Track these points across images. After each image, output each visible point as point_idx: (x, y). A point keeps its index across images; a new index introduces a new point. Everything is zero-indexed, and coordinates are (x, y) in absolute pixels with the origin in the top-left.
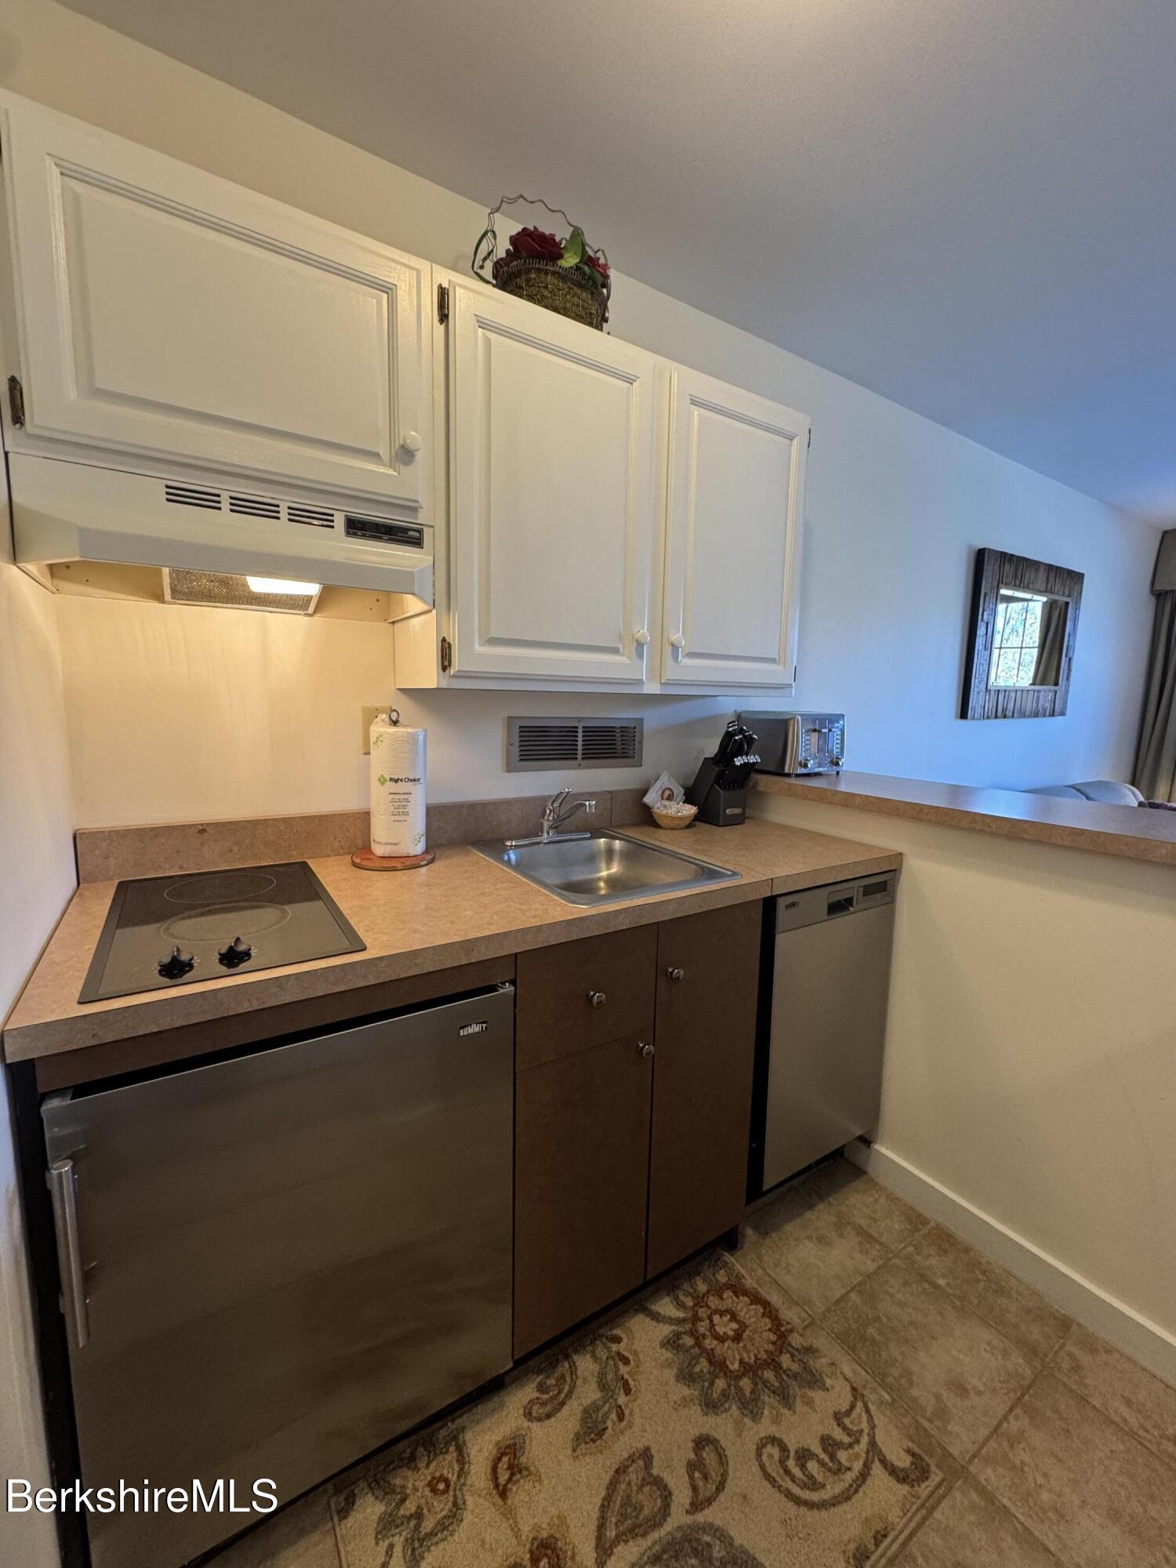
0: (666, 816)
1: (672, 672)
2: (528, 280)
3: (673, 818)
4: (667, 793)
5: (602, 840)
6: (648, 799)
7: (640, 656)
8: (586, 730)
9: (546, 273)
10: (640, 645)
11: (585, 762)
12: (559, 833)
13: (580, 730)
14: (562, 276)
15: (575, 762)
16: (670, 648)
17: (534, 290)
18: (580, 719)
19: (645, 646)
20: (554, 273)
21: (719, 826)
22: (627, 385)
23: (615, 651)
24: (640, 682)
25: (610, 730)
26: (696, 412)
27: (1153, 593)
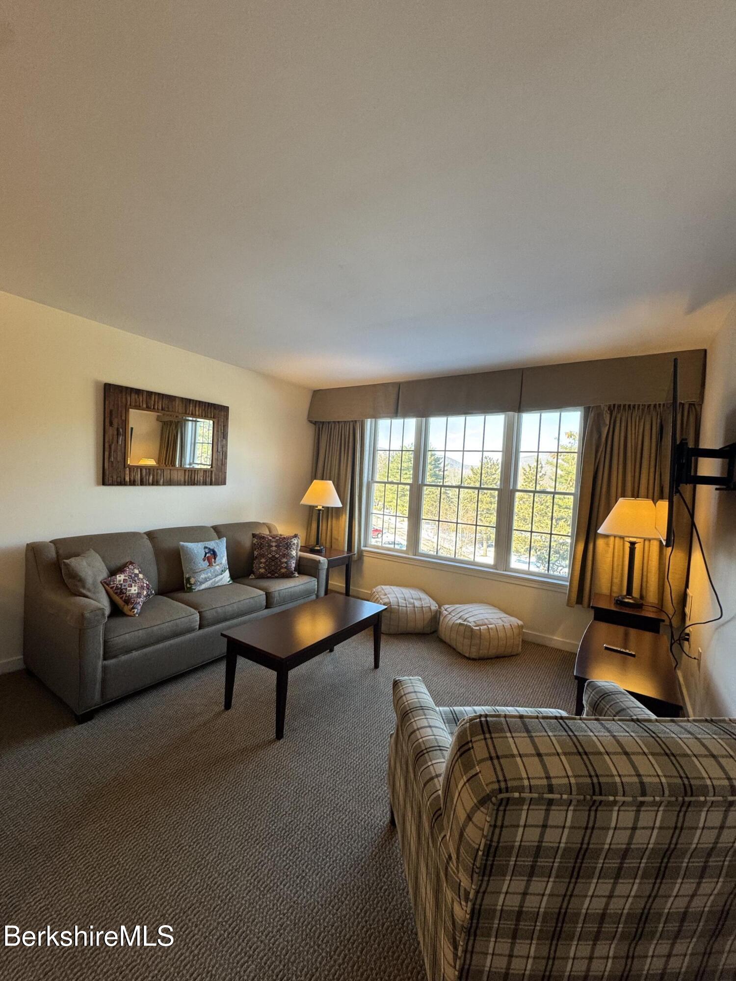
27: (311, 422)
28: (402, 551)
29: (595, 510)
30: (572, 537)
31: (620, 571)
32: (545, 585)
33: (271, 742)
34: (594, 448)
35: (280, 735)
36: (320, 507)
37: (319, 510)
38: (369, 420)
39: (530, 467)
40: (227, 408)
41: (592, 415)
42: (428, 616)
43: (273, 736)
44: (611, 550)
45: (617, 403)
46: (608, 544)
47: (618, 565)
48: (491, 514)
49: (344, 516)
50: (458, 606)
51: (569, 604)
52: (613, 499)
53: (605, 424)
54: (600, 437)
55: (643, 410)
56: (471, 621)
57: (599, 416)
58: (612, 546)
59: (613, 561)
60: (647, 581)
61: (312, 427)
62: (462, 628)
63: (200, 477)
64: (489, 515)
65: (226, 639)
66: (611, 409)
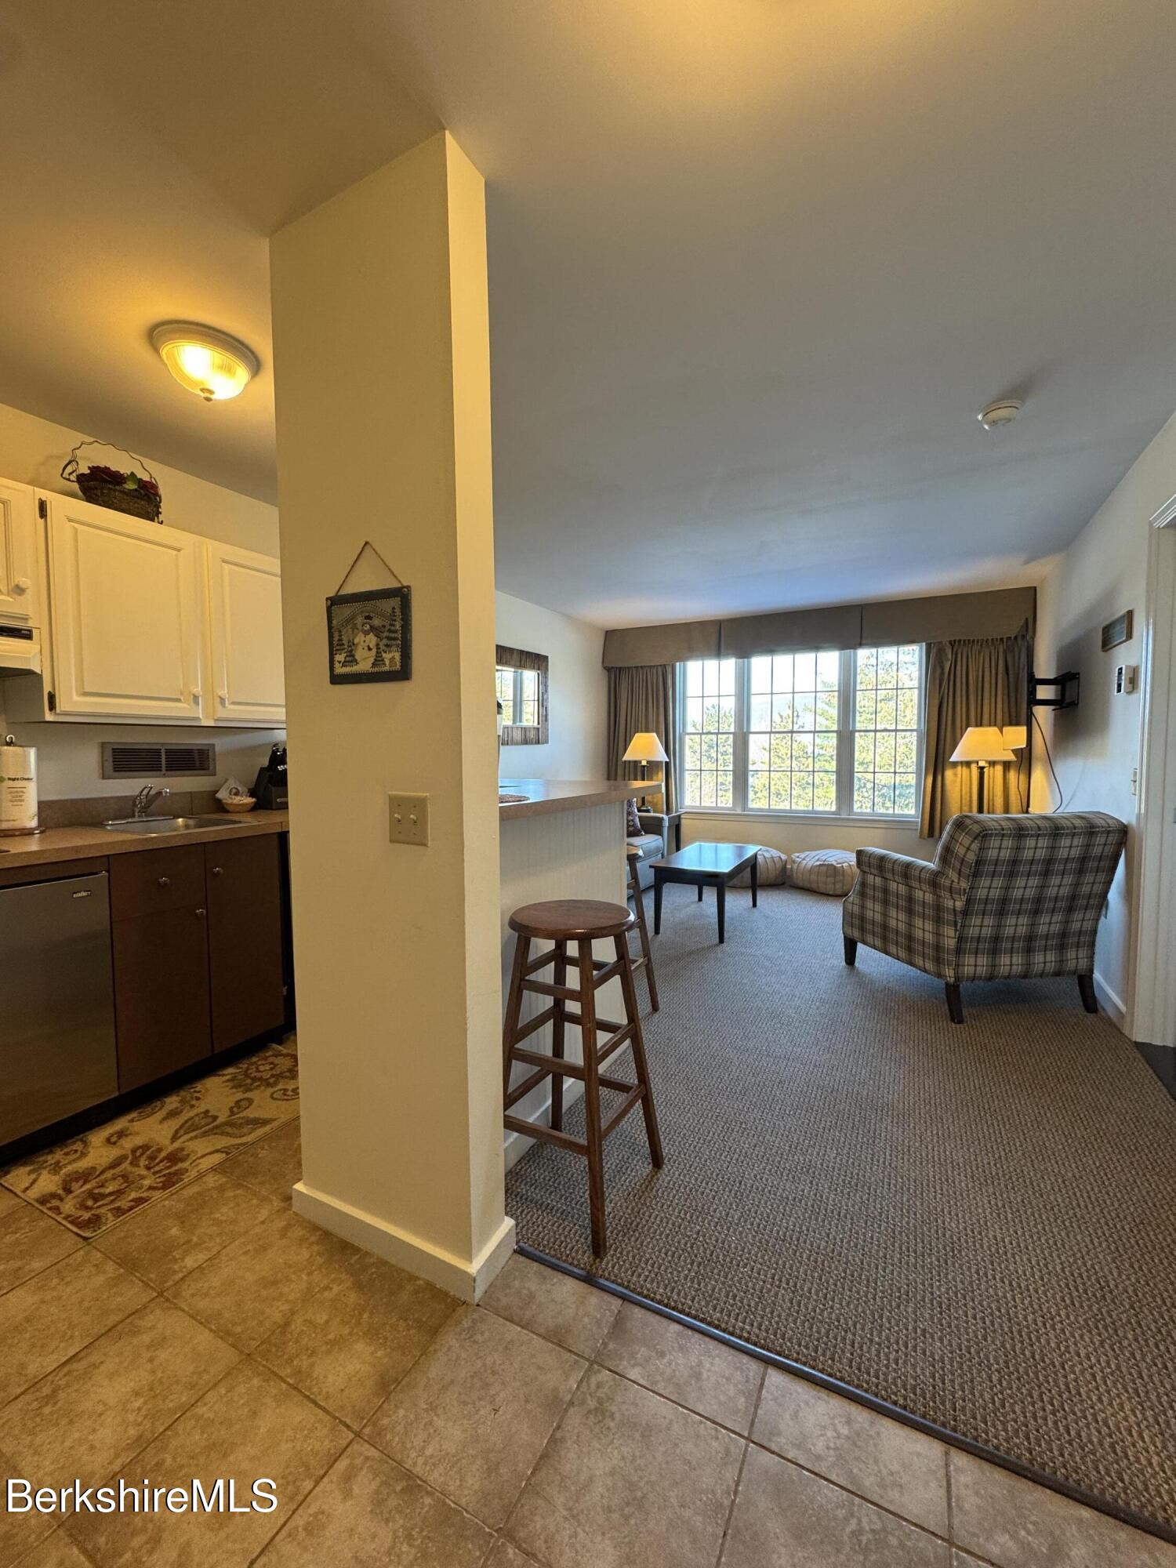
0: (231, 804)
1: (222, 713)
2: (102, 493)
3: (236, 805)
4: (234, 791)
5: (180, 820)
6: (219, 795)
7: (197, 703)
8: (168, 751)
9: (115, 491)
10: (196, 698)
11: (169, 773)
12: (147, 816)
13: (163, 751)
14: (128, 493)
15: (158, 773)
16: (218, 700)
17: (106, 499)
18: (163, 744)
19: (200, 699)
20: (120, 491)
21: (272, 809)
22: (175, 552)
23: (179, 700)
24: (198, 719)
25: (191, 751)
26: (226, 567)
27: (605, 668)
28: (728, 809)
29: (942, 743)
30: (916, 773)
31: (968, 799)
32: (896, 824)
33: (717, 945)
34: (937, 681)
35: (721, 940)
36: (644, 763)
37: (644, 766)
38: (678, 664)
39: (781, 717)
40: (547, 657)
41: (934, 651)
42: (779, 866)
43: (717, 940)
44: (959, 779)
45: (957, 638)
46: (955, 775)
47: (966, 794)
48: (726, 791)
49: (660, 773)
50: (807, 853)
51: (921, 837)
52: (958, 731)
53: (948, 659)
54: (942, 673)
55: (982, 645)
56: (832, 861)
57: (941, 651)
58: (959, 776)
59: (961, 790)
60: (993, 804)
61: (606, 672)
62: (824, 868)
63: (532, 735)
64: (724, 793)
65: (653, 870)
66: (952, 644)
